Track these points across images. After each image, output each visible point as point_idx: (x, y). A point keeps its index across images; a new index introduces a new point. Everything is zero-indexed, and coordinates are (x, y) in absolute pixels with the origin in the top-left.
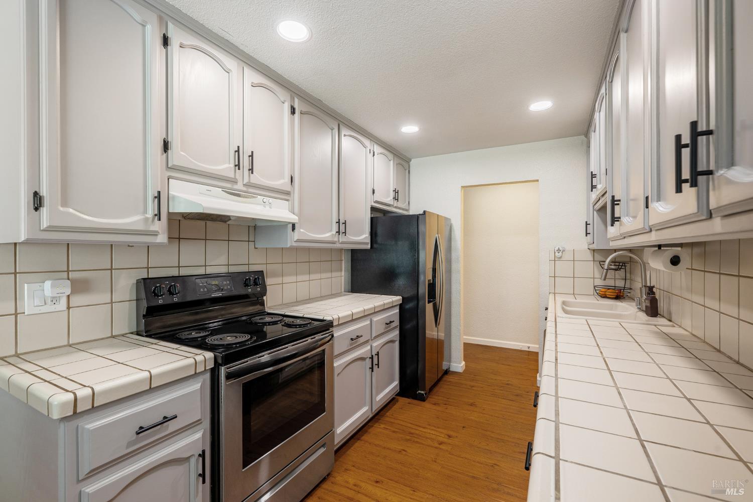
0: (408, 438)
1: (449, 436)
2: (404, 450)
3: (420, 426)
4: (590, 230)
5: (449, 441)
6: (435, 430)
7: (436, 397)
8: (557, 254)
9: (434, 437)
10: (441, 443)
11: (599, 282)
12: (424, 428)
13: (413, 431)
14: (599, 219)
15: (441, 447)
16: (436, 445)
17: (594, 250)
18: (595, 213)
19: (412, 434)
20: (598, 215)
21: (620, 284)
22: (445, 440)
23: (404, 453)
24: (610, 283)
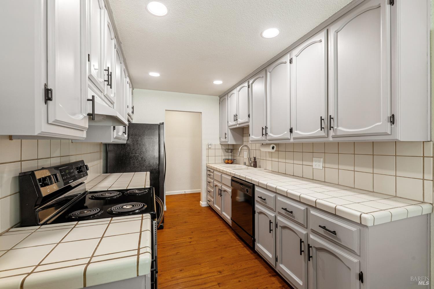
0: (174, 247)
1: (191, 238)
2: (178, 253)
3: (173, 240)
4: (227, 136)
5: (192, 240)
6: (182, 239)
7: (167, 225)
8: (209, 146)
9: (184, 241)
10: (190, 242)
11: (224, 158)
12: (176, 240)
13: (173, 243)
14: (231, 133)
15: (191, 243)
16: (189, 244)
17: (222, 145)
18: (229, 130)
19: (174, 244)
20: (230, 131)
21: (230, 158)
22: (191, 240)
23: (179, 253)
24: (227, 158)
